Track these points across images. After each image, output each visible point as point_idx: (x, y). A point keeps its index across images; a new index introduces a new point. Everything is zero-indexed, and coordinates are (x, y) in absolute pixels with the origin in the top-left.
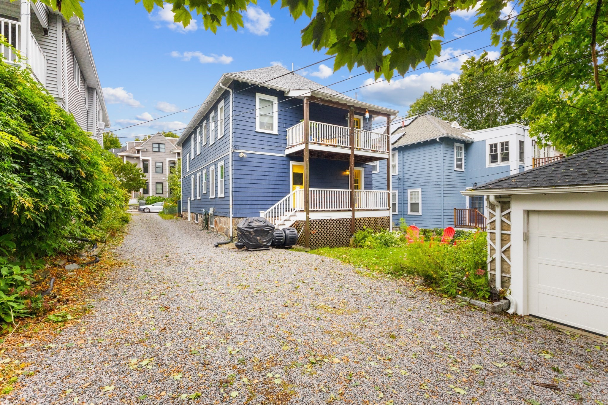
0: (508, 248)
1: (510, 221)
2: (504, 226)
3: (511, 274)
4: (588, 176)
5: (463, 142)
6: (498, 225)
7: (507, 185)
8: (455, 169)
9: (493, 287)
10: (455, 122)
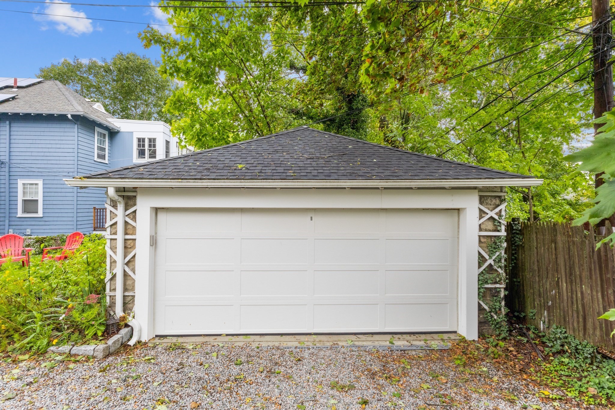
0: (132, 258)
1: (136, 222)
2: (128, 229)
3: (136, 291)
4: (211, 171)
5: (107, 128)
6: (120, 228)
7: (131, 174)
8: (96, 159)
9: (112, 313)
10: (98, 104)
